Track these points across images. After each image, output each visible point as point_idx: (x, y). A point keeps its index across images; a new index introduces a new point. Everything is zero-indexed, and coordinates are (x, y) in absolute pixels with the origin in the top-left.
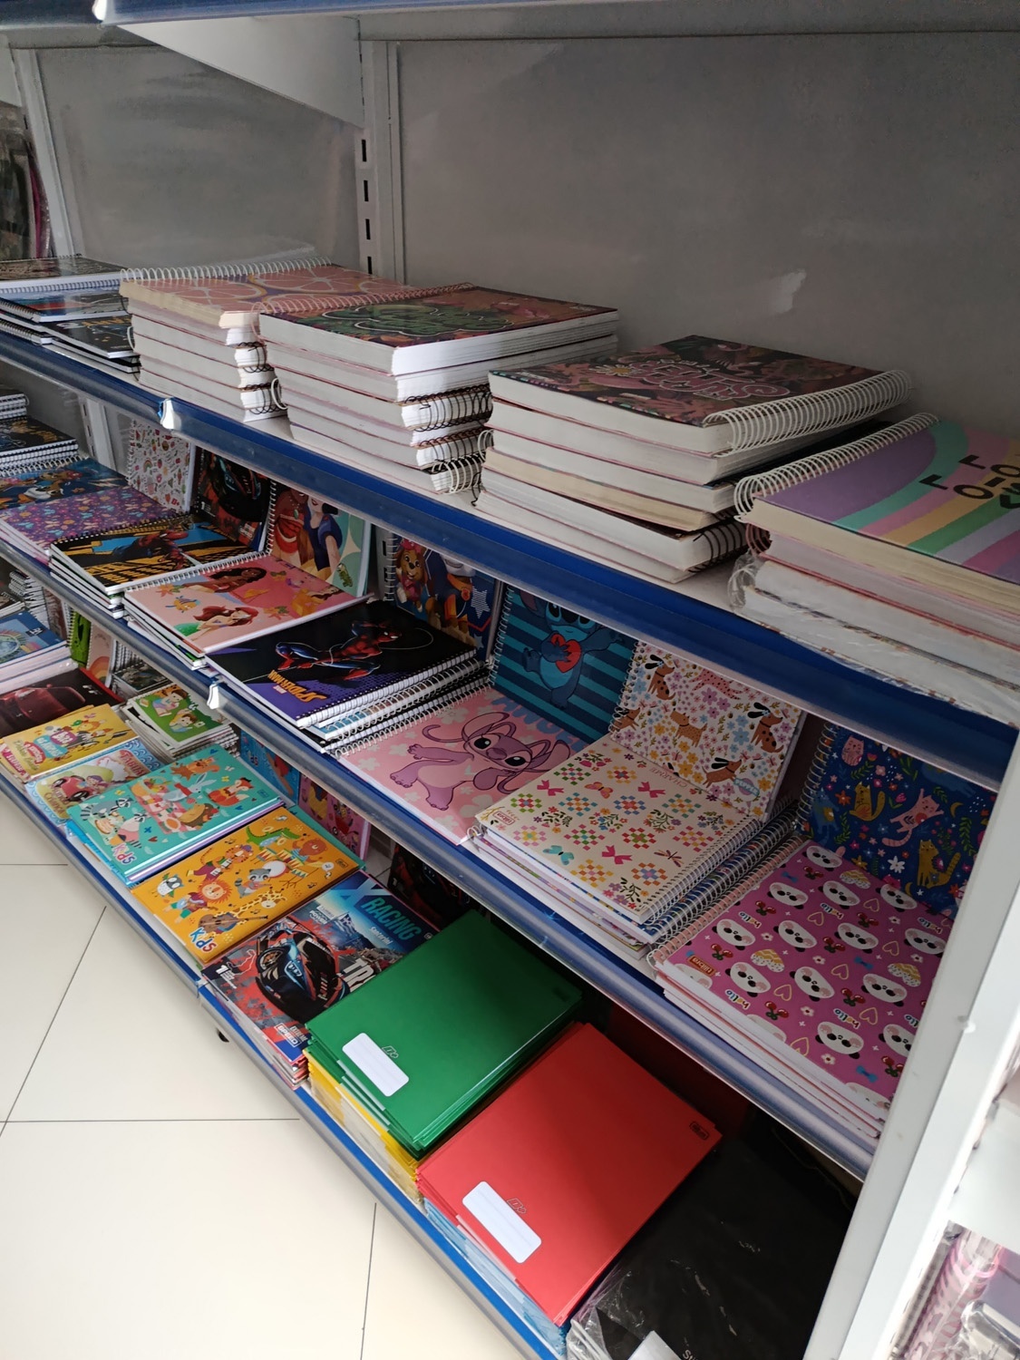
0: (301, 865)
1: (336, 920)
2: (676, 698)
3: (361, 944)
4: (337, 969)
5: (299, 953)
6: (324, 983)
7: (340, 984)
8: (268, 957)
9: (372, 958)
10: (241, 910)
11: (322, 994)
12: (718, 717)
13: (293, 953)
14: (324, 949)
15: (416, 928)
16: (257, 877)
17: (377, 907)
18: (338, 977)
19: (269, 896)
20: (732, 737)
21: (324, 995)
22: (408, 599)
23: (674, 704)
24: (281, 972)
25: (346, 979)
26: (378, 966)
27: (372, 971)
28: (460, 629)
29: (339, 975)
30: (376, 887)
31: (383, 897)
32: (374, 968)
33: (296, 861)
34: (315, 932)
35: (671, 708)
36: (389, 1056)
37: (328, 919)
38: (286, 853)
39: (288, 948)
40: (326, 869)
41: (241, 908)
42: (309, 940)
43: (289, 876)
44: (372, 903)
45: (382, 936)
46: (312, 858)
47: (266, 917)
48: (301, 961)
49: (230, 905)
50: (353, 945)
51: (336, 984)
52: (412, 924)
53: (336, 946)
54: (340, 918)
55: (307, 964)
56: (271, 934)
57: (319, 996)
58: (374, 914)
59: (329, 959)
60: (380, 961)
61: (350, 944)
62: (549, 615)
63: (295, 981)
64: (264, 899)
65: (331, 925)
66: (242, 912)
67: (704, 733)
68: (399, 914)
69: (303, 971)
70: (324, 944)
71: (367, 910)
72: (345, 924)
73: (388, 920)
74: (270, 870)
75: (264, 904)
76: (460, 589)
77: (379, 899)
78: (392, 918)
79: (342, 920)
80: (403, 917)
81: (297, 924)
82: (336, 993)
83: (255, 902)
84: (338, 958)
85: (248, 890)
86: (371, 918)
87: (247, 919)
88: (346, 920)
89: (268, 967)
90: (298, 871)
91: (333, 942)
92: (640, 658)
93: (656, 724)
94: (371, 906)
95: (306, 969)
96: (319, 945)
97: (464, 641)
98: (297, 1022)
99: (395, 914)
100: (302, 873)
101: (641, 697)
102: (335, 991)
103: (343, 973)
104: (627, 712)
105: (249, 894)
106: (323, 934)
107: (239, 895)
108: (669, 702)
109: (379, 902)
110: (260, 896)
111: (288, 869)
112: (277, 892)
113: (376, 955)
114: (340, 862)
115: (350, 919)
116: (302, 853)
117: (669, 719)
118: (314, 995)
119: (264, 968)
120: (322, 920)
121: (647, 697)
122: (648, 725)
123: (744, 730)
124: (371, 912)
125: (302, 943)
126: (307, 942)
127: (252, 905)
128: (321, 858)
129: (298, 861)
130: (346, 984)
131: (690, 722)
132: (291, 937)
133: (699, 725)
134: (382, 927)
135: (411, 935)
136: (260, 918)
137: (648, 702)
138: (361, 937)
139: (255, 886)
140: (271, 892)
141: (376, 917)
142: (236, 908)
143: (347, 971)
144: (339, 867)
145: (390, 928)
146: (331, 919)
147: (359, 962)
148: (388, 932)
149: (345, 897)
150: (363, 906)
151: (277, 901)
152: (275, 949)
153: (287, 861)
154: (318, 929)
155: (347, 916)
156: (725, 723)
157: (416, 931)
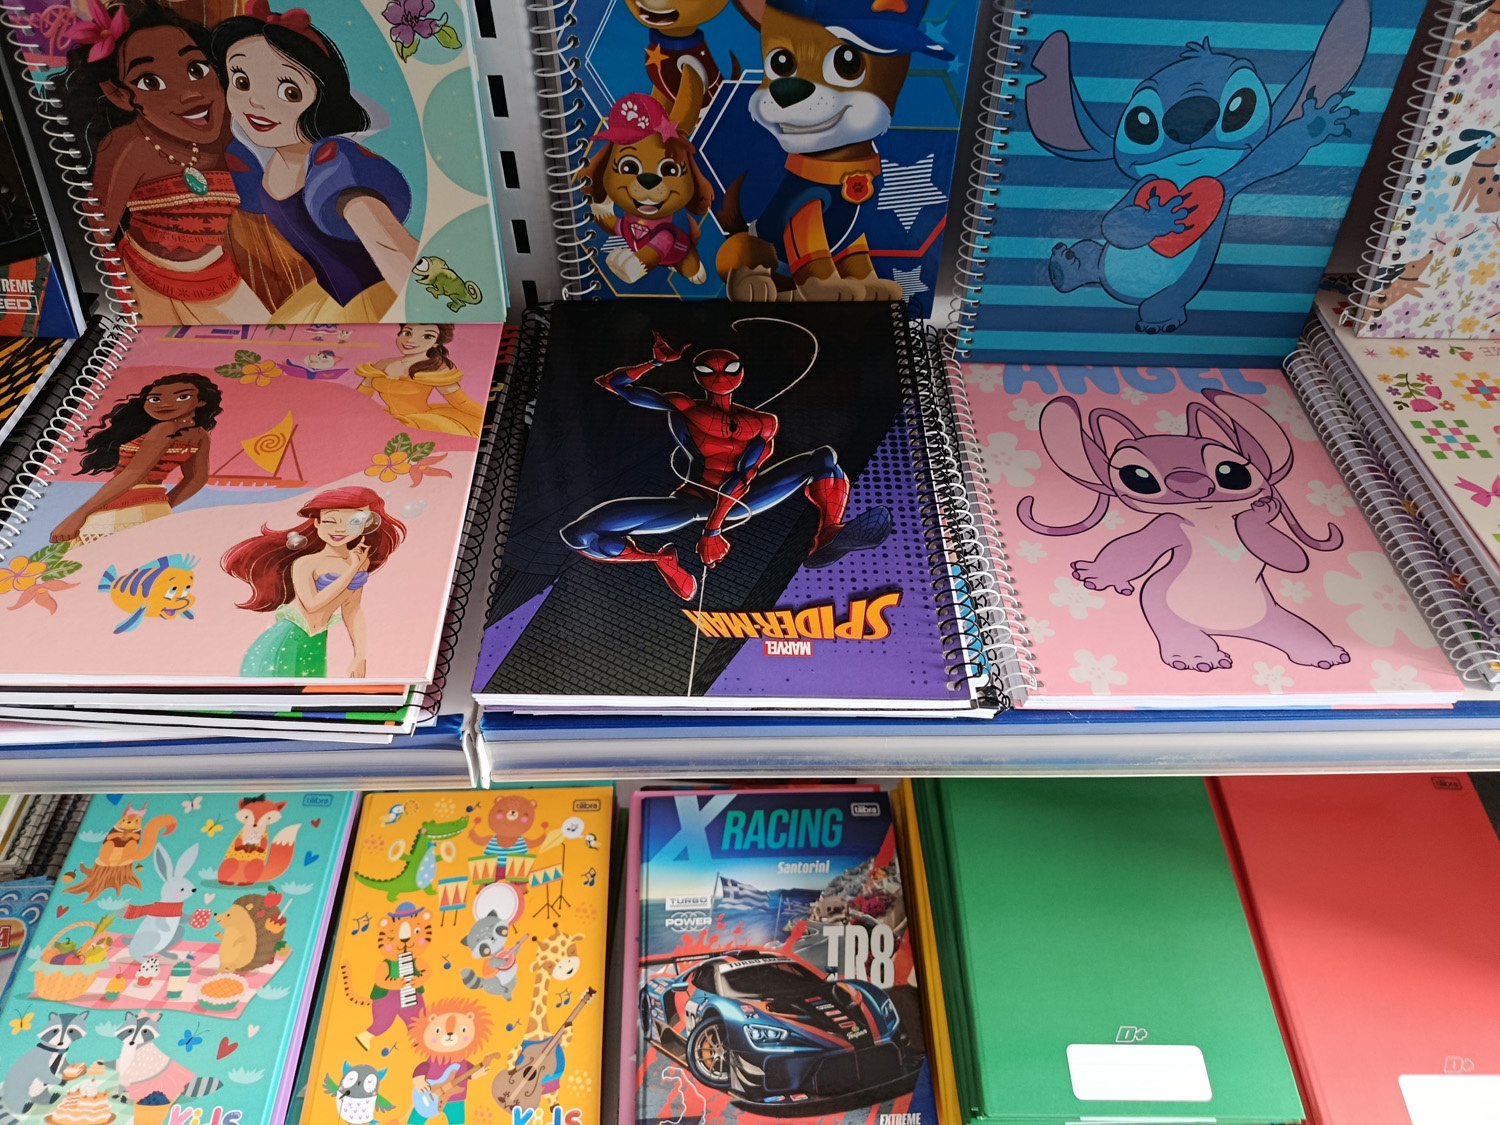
0: (529, 862)
1: (717, 902)
3: (798, 904)
4: (821, 975)
5: (737, 1003)
6: (827, 1008)
7: (851, 990)
8: (706, 1055)
9: (838, 910)
10: (539, 1019)
11: (849, 1030)
13: (730, 1012)
14: (762, 962)
15: (829, 813)
16: (488, 942)
17: (745, 830)
18: (834, 983)
19: (552, 957)
21: (855, 1028)
22: (649, 267)
24: (755, 1059)
25: (849, 975)
26: (860, 914)
27: (861, 931)
28: (844, 275)
29: (832, 978)
30: (703, 801)
31: (731, 806)
32: (858, 922)
33: (514, 863)
34: (714, 948)
36: (1136, 1043)
37: (706, 912)
38: (480, 864)
39: (712, 1012)
40: (577, 834)
41: (533, 1014)
42: (724, 968)
43: (536, 898)
44: (729, 829)
45: (808, 867)
46: (533, 833)
47: (591, 992)
48: (756, 1011)
49: (509, 1028)
50: (790, 917)
51: (846, 996)
52: (818, 812)
53: (772, 940)
54: (720, 893)
55: (772, 1007)
56: (658, 1015)
57: (850, 1036)
58: (754, 845)
59: (787, 969)
60: (852, 904)
61: (784, 920)
62: (1125, 144)
63: (791, 1050)
65: (720, 916)
66: (544, 1020)
68: (783, 813)
69: (781, 1025)
70: (752, 954)
71: (738, 846)
72: (737, 896)
73: (783, 836)
74: (493, 914)
75: (560, 974)
76: (835, 181)
77: (731, 815)
78: (782, 827)
79: (726, 894)
80: (795, 813)
81: (673, 960)
82: (863, 1007)
83: (541, 986)
84: (797, 954)
85: (505, 978)
86: (754, 852)
87: (568, 1024)
88: (732, 889)
89: (726, 1069)
90: (540, 876)
91: (756, 937)
92: (1432, 148)
93: (1474, 265)
94: (733, 837)
95: (781, 1016)
96: (748, 963)
97: (861, 296)
98: (876, 1107)
99: (780, 818)
100: (551, 873)
101: (1438, 226)
102: (858, 1007)
103: (834, 970)
104: (1393, 273)
105: (513, 982)
106: (727, 940)
107: (501, 998)
109: (736, 822)
110: (536, 967)
111: (519, 885)
112: (552, 938)
113: (835, 901)
114: (582, 807)
115: (734, 884)
116: (506, 841)
118: (840, 1041)
119: (724, 1077)
120: (698, 921)
121: (1452, 221)
122: (1455, 275)
124: (747, 846)
125: (722, 985)
126: (727, 975)
127: (543, 992)
128: (545, 825)
129: (518, 861)
130: (855, 982)
132: (693, 989)
134: (786, 853)
135: (838, 829)
136: (584, 1001)
137: (1453, 232)
138: (784, 893)
139: (506, 961)
140: (544, 947)
141: (761, 846)
142: (525, 1023)
143: (833, 962)
144: (592, 815)
145: (801, 844)
146: (709, 906)
147: (832, 933)
148: (807, 852)
149: (683, 856)
150: (726, 845)
151: (572, 952)
152: (697, 1031)
153: (500, 874)
154: (714, 939)
155: (725, 882)
157: (833, 818)
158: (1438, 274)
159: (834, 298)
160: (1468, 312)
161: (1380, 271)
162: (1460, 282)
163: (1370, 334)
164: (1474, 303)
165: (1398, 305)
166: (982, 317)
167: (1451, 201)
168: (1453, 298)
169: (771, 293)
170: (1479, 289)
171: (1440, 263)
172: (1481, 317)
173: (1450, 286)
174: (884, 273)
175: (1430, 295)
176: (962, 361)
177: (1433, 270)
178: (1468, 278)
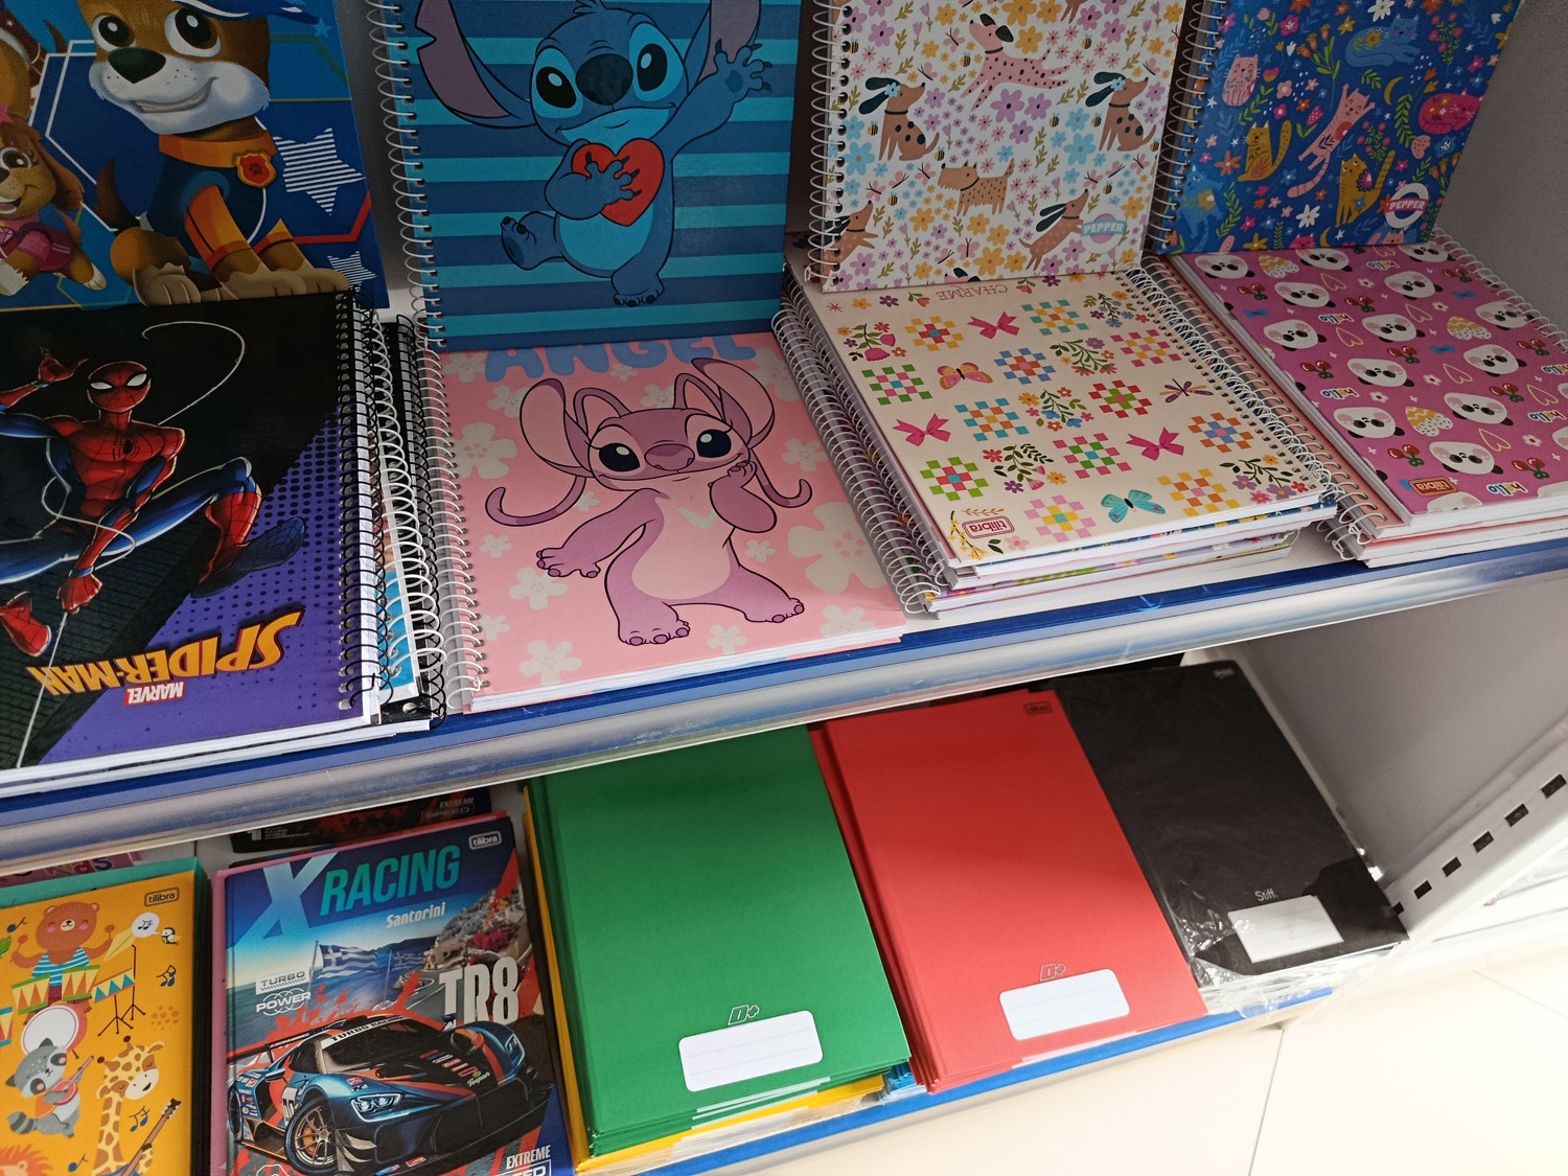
0: (91, 975)
1: (317, 973)
2: (942, 143)
3: (410, 956)
4: (438, 1027)
5: (342, 1077)
6: (446, 1061)
7: (471, 1034)
8: (308, 1142)
9: (455, 953)
10: (109, 1149)
11: (470, 1076)
12: (1032, 136)
13: (333, 1089)
14: (370, 1026)
15: (444, 852)
16: (42, 1076)
17: (347, 889)
18: (453, 1031)
19: (122, 1075)
20: (1064, 157)
21: (477, 1073)
22: (27, 274)
23: (941, 156)
24: (363, 1133)
25: (469, 1019)
26: (480, 952)
27: (482, 969)
28: (273, 267)
29: (450, 1026)
30: (297, 867)
31: (330, 867)
32: (477, 961)
33: (70, 979)
34: (315, 1023)
35: (936, 167)
36: (748, 1021)
37: (305, 986)
38: (28, 990)
39: (315, 1094)
40: (152, 931)
41: (102, 1146)
42: (326, 1043)
43: (101, 1013)
44: (328, 891)
45: (420, 915)
46: (94, 942)
47: (174, 1103)
48: (365, 1081)
49: (73, 1167)
50: (401, 972)
51: (468, 1042)
52: (432, 853)
53: (380, 1001)
54: (319, 963)
55: (382, 1073)
56: (251, 1111)
57: (471, 1083)
58: (358, 902)
59: (400, 1028)
60: (471, 943)
61: (394, 977)
62: (544, 109)
63: (406, 1113)
64: (121, 1087)
65: (320, 987)
66: (117, 1149)
67: (1010, 181)
68: (393, 862)
69: (393, 1089)
70: (360, 1020)
71: (339, 907)
72: (339, 962)
73: (392, 887)
74: (47, 1043)
75: (134, 1093)
76: (226, 164)
77: (330, 876)
78: (391, 877)
79: (327, 963)
80: (405, 859)
81: (266, 1048)
82: (485, 1050)
83: (112, 1111)
84: (411, 1009)
85: (64, 1113)
86: (359, 911)
87: (146, 1147)
88: (333, 956)
89: (332, 1151)
90: (105, 988)
91: (363, 1001)
92: (844, 98)
93: (912, 212)
94: (334, 899)
95: (392, 1080)
96: (354, 1032)
97: (302, 290)
98: (500, 1152)
99: (388, 868)
100: (119, 981)
101: (865, 180)
102: (479, 1050)
103: (452, 1018)
104: (842, 224)
105: (75, 1115)
106: (329, 1011)
107: (60, 1137)
108: (929, 158)
109: (336, 882)
110: (105, 1091)
111: (80, 1004)
112: (124, 1054)
113: (453, 943)
114: (155, 900)
115: (336, 949)
116: (61, 956)
117: (938, 190)
118: (462, 1091)
119: (330, 1160)
120: (295, 999)
121: (881, 170)
122: (897, 223)
123: (1083, 134)
124: (350, 906)
125: (325, 1063)
126: (329, 1050)
127: (113, 1118)
128: (110, 929)
129: (77, 976)
130: (477, 1024)
131: (981, 174)
132: (290, 1074)
133: (998, 171)
134: (397, 904)
135: (454, 867)
136: (166, 1116)
137: (884, 181)
138: (394, 948)
139: (65, 1092)
140: (114, 1066)
141: (367, 902)
142: (92, 1157)
143: (450, 1009)
144: (170, 908)
145: (413, 891)
146: (307, 979)
147: (449, 979)
148: (419, 899)
149: (276, 931)
150: (325, 910)
151: (149, 1065)
152: (296, 1120)
153: (54, 995)
154: (313, 1014)
155: (325, 950)
156: (1047, 142)
157: (449, 855)
158: (881, 223)
159: (271, 293)
160: (919, 259)
161: (829, 224)
162: (903, 229)
163: (834, 289)
164: (923, 249)
165: (853, 257)
166: (445, 301)
167: (876, 150)
168: (901, 245)
169: (192, 293)
170: (923, 236)
171: (881, 212)
172: (931, 262)
173: (895, 234)
174: (320, 262)
175: (880, 244)
176: (439, 351)
177: (877, 219)
178: (911, 226)
